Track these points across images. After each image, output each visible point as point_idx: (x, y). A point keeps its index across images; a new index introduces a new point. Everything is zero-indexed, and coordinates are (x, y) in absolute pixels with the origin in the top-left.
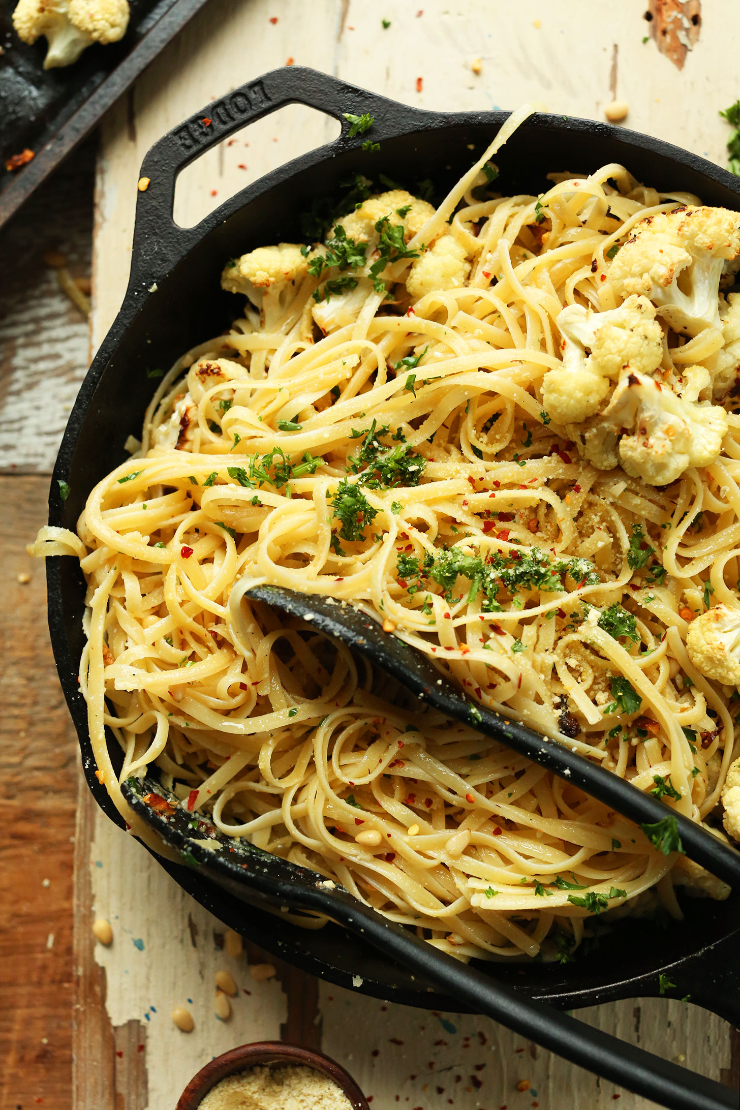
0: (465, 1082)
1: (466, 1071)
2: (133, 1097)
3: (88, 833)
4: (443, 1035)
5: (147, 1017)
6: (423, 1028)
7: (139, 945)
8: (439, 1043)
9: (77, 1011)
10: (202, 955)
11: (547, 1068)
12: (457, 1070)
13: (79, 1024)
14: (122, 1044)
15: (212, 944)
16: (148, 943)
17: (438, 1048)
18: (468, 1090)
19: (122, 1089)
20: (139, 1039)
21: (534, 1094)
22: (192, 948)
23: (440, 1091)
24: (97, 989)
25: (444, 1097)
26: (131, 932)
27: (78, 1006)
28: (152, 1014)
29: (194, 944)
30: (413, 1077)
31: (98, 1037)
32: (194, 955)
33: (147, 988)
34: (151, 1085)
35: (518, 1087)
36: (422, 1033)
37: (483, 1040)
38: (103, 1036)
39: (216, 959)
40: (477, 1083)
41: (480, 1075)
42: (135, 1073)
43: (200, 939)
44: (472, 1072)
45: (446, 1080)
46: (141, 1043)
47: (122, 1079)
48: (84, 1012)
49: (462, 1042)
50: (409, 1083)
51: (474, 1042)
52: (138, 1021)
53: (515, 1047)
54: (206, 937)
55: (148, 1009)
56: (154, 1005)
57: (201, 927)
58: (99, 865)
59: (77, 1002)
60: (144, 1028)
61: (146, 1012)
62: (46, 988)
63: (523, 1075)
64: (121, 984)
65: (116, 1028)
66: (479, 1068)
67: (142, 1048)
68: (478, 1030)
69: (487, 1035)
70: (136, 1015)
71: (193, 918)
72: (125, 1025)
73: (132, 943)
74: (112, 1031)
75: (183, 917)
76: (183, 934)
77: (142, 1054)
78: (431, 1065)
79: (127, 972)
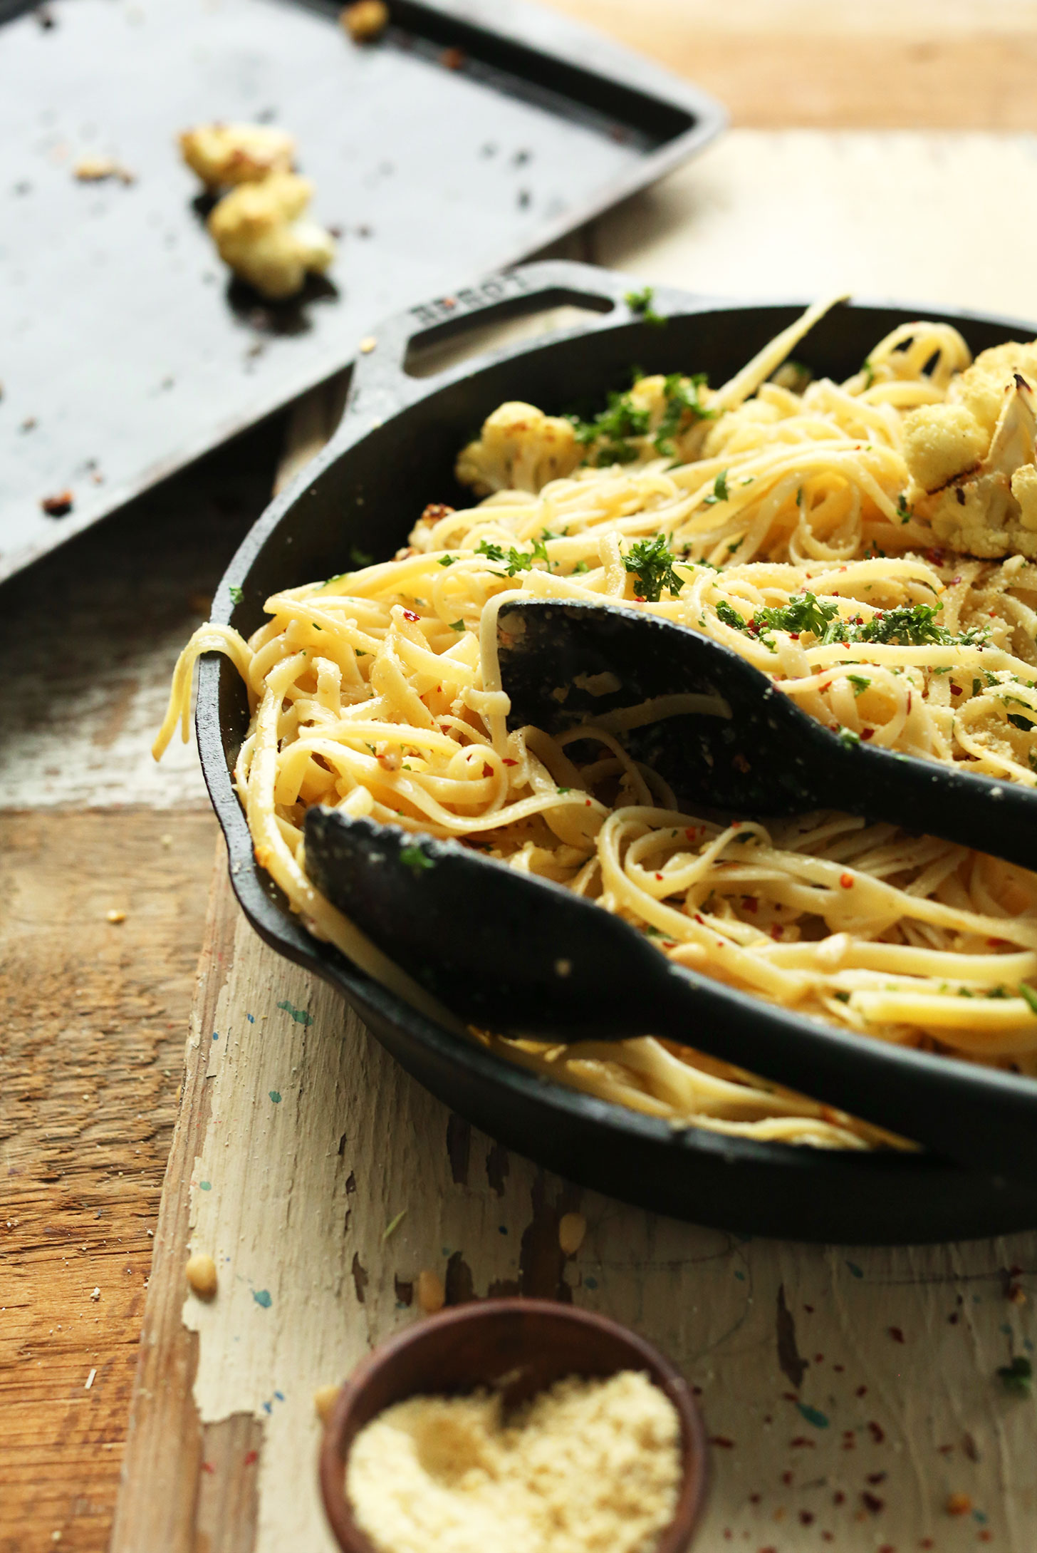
0: (853, 1503)
1: (853, 1487)
2: (228, 1538)
3: (192, 1144)
4: (804, 1429)
5: (268, 1407)
6: (768, 1420)
7: (264, 1300)
8: (798, 1442)
9: (141, 1398)
10: (373, 1314)
11: (998, 1474)
12: (834, 1484)
13: (139, 1420)
14: (215, 1451)
15: (392, 1298)
16: (280, 1297)
17: (798, 1452)
18: (858, 1517)
19: (207, 1525)
20: (248, 1441)
21: (981, 1518)
22: (355, 1302)
23: (807, 1519)
24: (181, 1366)
25: (816, 1529)
26: (250, 1281)
27: (143, 1391)
28: (276, 1405)
29: (360, 1297)
30: (755, 1499)
31: (172, 1440)
32: (359, 1315)
33: (272, 1364)
34: (264, 1516)
35: (952, 1509)
36: (767, 1428)
37: (877, 1434)
38: (183, 1439)
39: (397, 1320)
40: (873, 1505)
41: (877, 1492)
42: (234, 1498)
43: (371, 1292)
44: (862, 1486)
45: (817, 1502)
46: (253, 1448)
47: (209, 1510)
48: (153, 1401)
49: (839, 1441)
50: (748, 1509)
51: (863, 1440)
52: (250, 1415)
53: (938, 1441)
54: (381, 1287)
55: (269, 1394)
56: (280, 1387)
57: (375, 1273)
58: (206, 1186)
59: (142, 1385)
60: (260, 1425)
61: (267, 1400)
62: (71, 1453)
63: (959, 1489)
64: (225, 1357)
65: (207, 1426)
66: (876, 1479)
67: (253, 1458)
68: (868, 1418)
69: (884, 1426)
70: (246, 1405)
71: (360, 1259)
72: (223, 1422)
73: (251, 1297)
74: (200, 1430)
75: (343, 1258)
76: (341, 1284)
77: (250, 1469)
78: (787, 1478)
79: (237, 1339)
